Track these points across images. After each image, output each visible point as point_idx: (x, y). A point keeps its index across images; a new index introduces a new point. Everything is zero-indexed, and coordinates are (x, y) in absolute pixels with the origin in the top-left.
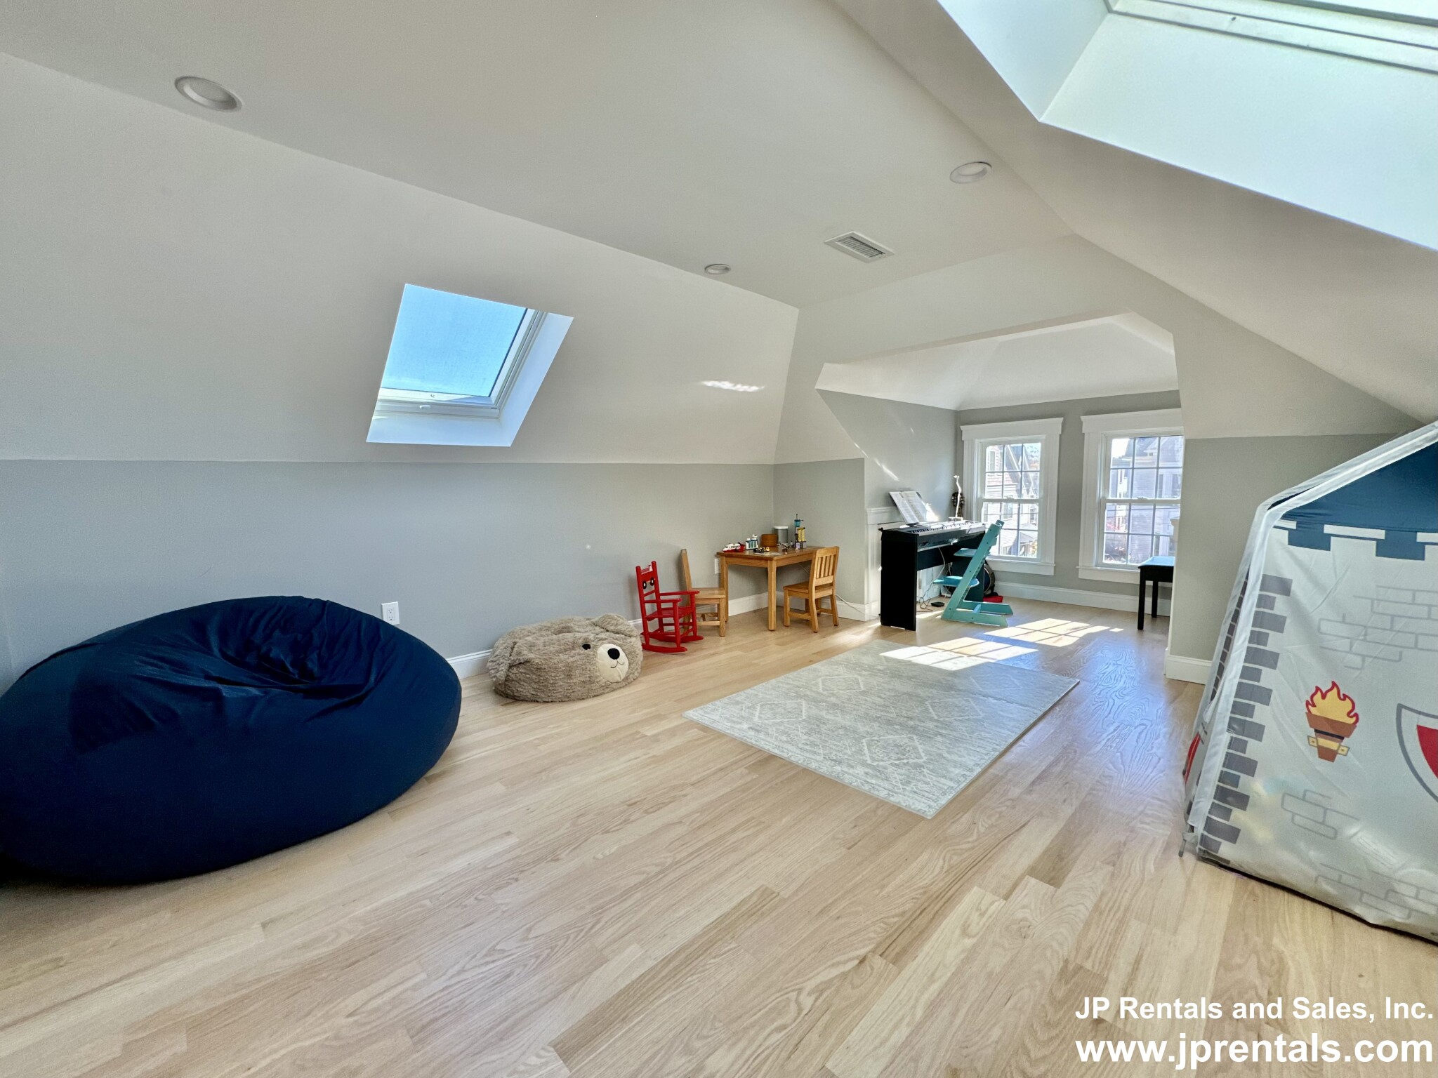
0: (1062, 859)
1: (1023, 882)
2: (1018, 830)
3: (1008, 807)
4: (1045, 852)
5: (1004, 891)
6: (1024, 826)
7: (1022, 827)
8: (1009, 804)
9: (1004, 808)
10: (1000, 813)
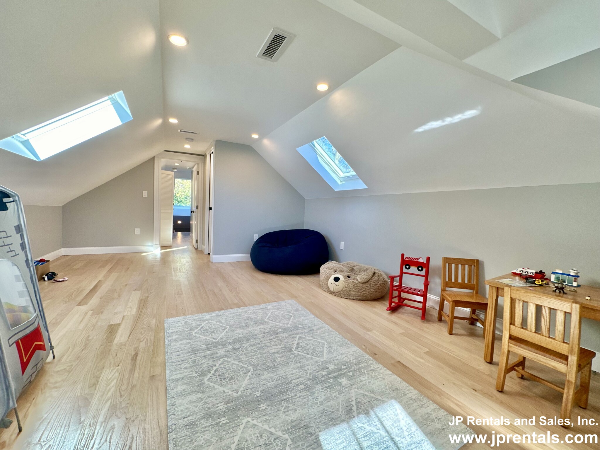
0: (110, 332)
1: (121, 321)
2: (131, 333)
3: (141, 338)
4: (117, 332)
5: (125, 318)
6: (130, 335)
7: (131, 334)
8: (141, 339)
9: (142, 337)
10: (142, 334)
